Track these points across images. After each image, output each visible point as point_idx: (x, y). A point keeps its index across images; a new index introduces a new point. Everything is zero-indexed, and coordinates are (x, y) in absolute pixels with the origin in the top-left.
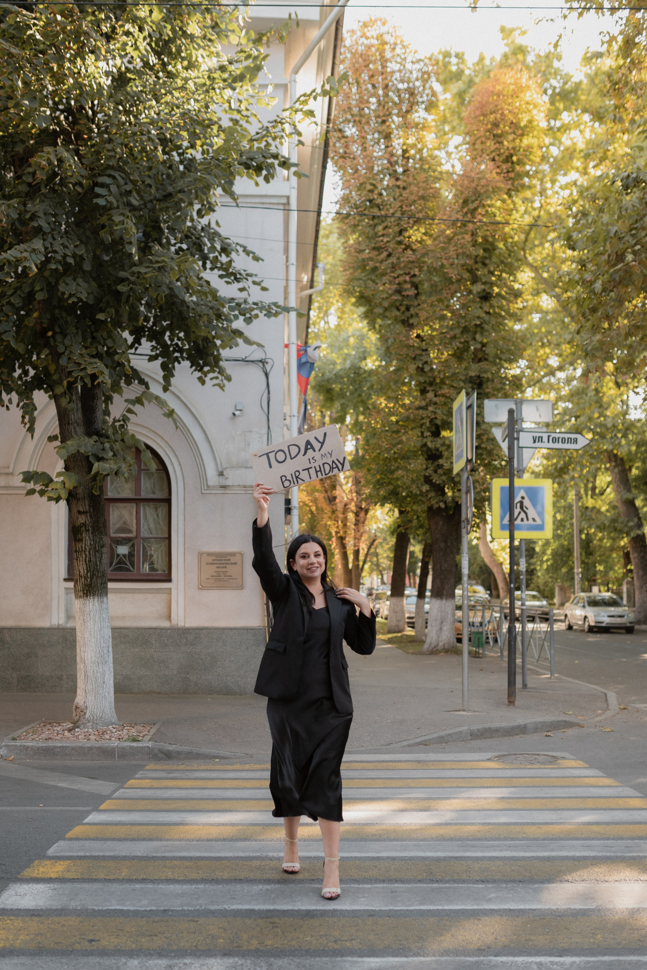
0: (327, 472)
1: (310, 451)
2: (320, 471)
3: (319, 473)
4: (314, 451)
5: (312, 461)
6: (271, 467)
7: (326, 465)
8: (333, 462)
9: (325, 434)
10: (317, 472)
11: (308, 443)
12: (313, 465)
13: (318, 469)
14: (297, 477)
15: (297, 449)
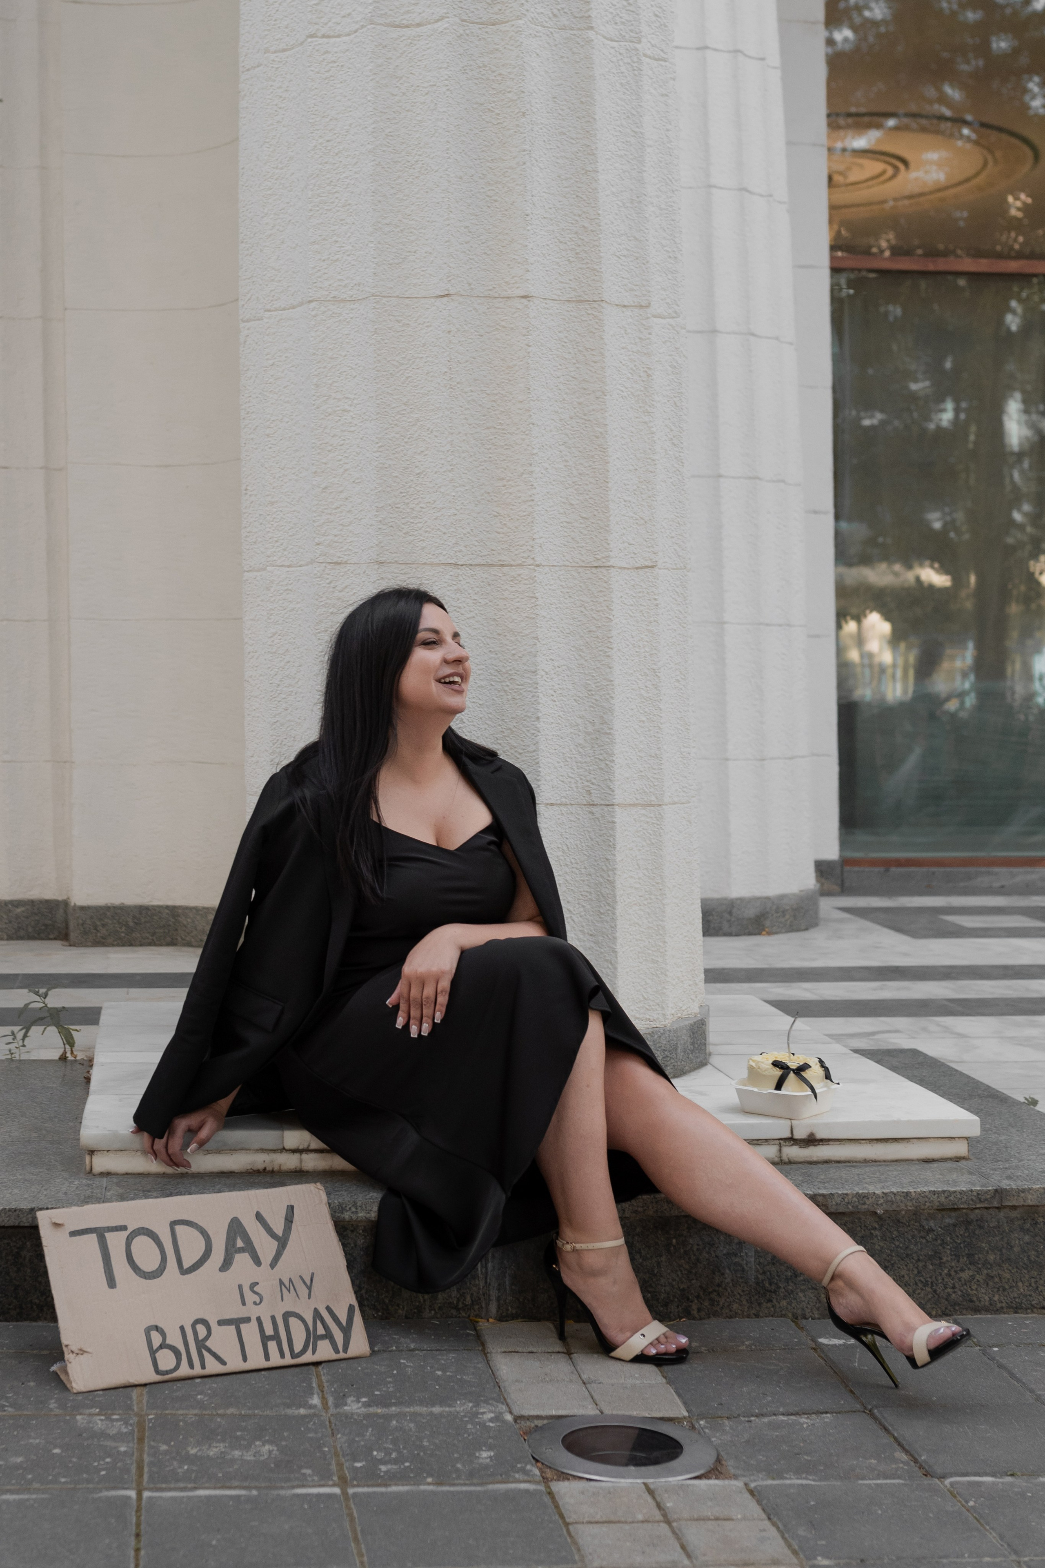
0: (298, 1348)
1: (242, 1260)
2: (276, 1337)
3: (272, 1345)
4: (257, 1262)
5: (250, 1297)
6: (111, 1282)
7: (293, 1321)
8: (317, 1314)
9: (291, 1209)
10: (265, 1339)
11: (236, 1228)
12: (253, 1312)
13: (269, 1331)
14: (201, 1345)
15: (200, 1246)
